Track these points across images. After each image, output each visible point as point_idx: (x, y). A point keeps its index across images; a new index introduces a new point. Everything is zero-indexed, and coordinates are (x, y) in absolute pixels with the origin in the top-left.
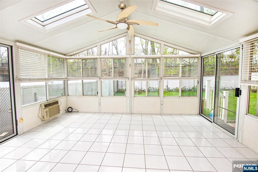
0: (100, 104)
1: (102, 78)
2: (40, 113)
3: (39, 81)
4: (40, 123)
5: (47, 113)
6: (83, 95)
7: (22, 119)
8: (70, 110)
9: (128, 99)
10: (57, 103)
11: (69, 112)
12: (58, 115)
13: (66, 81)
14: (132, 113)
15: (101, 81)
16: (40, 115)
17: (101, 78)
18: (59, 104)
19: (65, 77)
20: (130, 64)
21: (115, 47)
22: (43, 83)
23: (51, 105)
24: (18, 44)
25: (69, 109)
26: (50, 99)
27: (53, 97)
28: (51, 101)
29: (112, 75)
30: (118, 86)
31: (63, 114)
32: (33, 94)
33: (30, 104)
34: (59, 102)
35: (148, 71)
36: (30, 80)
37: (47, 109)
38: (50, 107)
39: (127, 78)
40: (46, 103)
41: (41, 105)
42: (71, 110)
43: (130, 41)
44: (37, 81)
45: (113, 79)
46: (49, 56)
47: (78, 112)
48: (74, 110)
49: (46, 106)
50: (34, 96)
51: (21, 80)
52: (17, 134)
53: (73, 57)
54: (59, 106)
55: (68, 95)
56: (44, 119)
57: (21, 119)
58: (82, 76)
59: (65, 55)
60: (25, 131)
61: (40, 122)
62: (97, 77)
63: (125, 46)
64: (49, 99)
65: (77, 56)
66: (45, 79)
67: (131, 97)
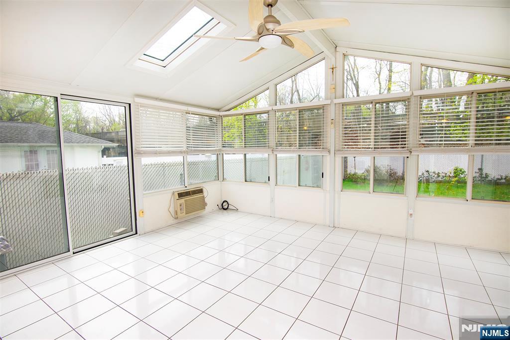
0: (272, 200)
1: (277, 151)
2: (172, 205)
3: (171, 156)
4: (172, 222)
5: (182, 206)
6: (245, 181)
7: (143, 212)
9: (328, 196)
10: (200, 191)
11: (224, 209)
12: (201, 213)
13: (219, 155)
14: (336, 225)
15: (276, 155)
16: (172, 210)
17: (275, 151)
18: (205, 193)
19: (218, 148)
20: (333, 118)
21: (355, 82)
22: (179, 159)
23: (190, 194)
24: (138, 100)
25: (224, 204)
26: (191, 184)
27: (196, 182)
28: (190, 188)
29: (296, 143)
30: (346, 167)
31: (213, 212)
32: (179, 174)
33: (156, 191)
34: (204, 190)
35: (375, 133)
36: (156, 153)
37: (182, 201)
38: (188, 198)
39: (326, 149)
40: (182, 189)
41: (173, 193)
42: (226, 207)
43: (333, 69)
44: (167, 156)
45: (298, 151)
46: (188, 113)
47: (236, 210)
48: (230, 207)
49: (181, 195)
50: (179, 178)
51: (141, 154)
52: (136, 233)
53: (232, 112)
54: (203, 198)
55: (224, 180)
56: (176, 216)
57: (141, 212)
58: (244, 146)
59: (218, 110)
60: (147, 230)
61: (171, 220)
62: (269, 147)
63: (378, 79)
64: (189, 185)
65: (239, 110)
66: (181, 152)
67: (334, 191)
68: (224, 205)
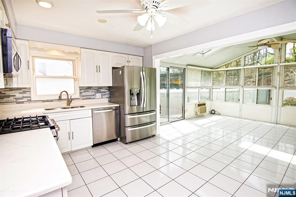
0: (241, 110)
2: (195, 109)
5: (199, 110)
6: (225, 101)
7: (187, 111)
8: (213, 112)
9: (274, 108)
10: (204, 104)
11: (212, 114)
12: (205, 114)
13: (211, 89)
14: (278, 123)
15: (244, 89)
16: (195, 111)
17: (244, 87)
18: (206, 106)
19: (211, 86)
20: (279, 72)
22: (197, 90)
23: (201, 105)
26: (201, 101)
28: (201, 103)
29: (256, 84)
31: (208, 114)
34: (206, 104)
36: (192, 88)
37: (199, 108)
38: (201, 107)
39: (274, 86)
40: (199, 103)
41: (196, 104)
43: (280, 49)
45: (257, 87)
46: (202, 71)
47: (220, 114)
48: (216, 113)
49: (199, 105)
51: (188, 88)
52: (184, 119)
53: (218, 69)
54: (206, 107)
55: (212, 100)
56: (197, 114)
58: (225, 85)
59: (211, 68)
60: (188, 118)
61: (194, 116)
62: (240, 86)
65: (222, 69)
66: (199, 87)
67: (278, 106)
68: (212, 112)
